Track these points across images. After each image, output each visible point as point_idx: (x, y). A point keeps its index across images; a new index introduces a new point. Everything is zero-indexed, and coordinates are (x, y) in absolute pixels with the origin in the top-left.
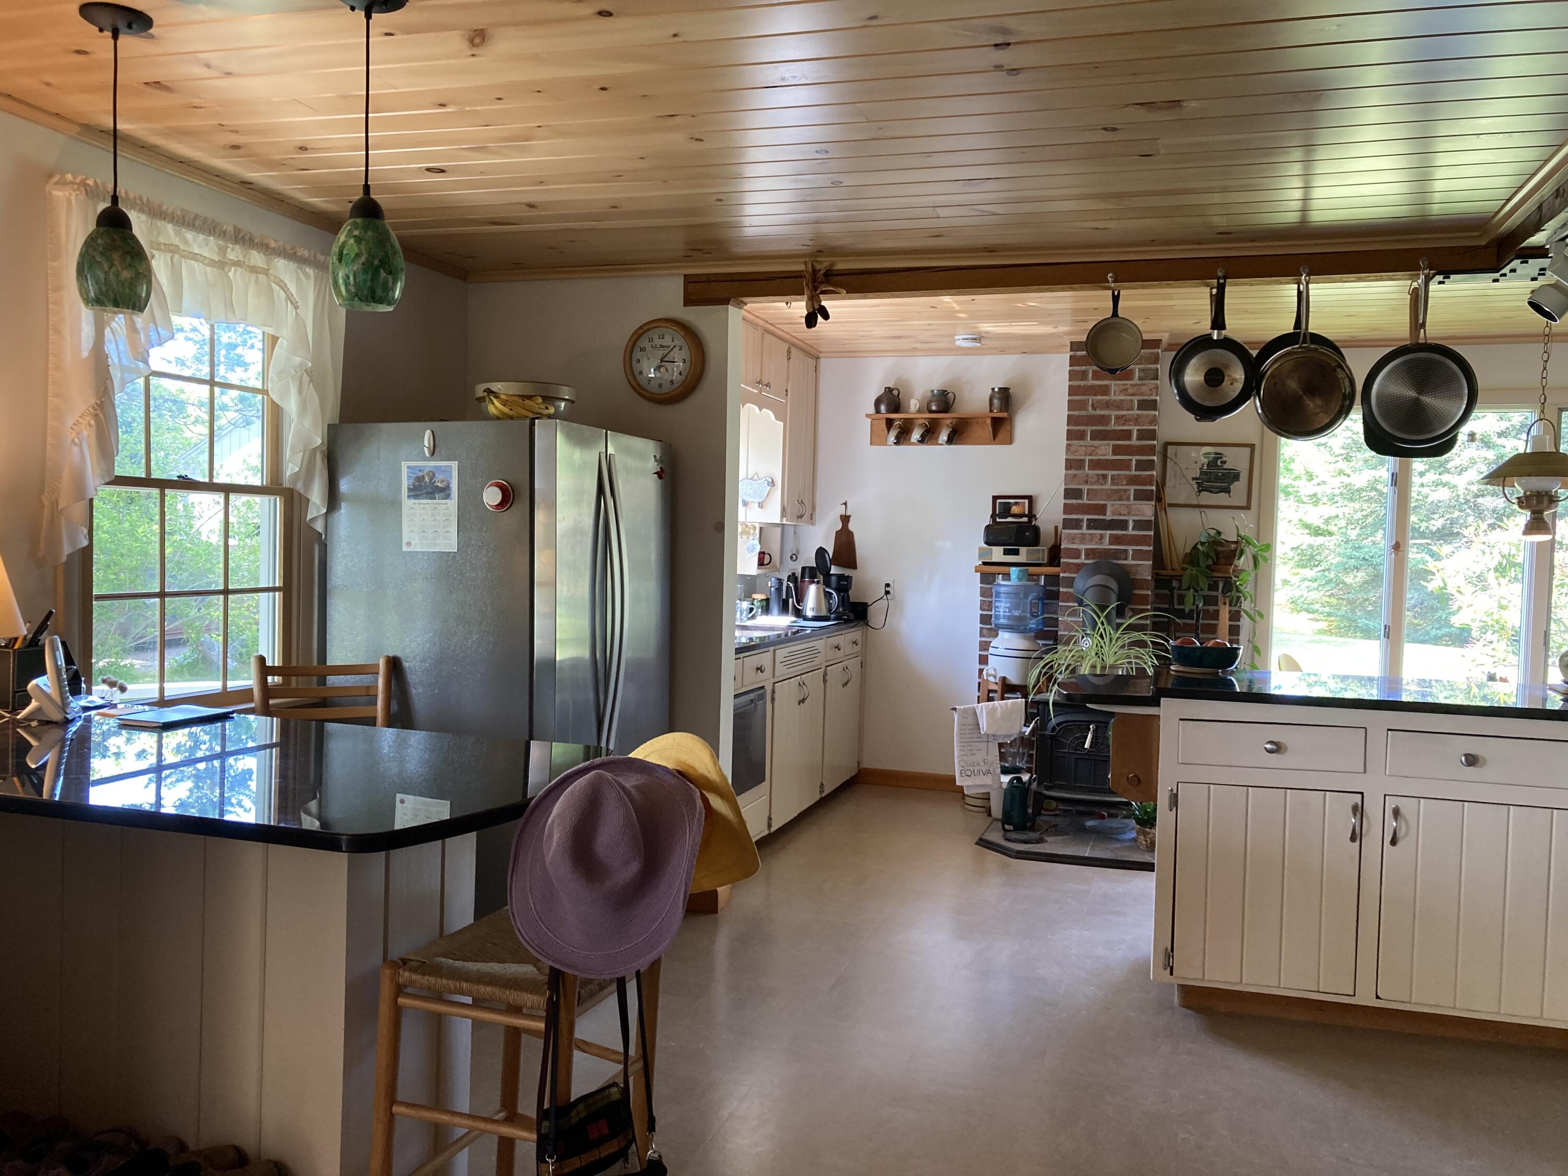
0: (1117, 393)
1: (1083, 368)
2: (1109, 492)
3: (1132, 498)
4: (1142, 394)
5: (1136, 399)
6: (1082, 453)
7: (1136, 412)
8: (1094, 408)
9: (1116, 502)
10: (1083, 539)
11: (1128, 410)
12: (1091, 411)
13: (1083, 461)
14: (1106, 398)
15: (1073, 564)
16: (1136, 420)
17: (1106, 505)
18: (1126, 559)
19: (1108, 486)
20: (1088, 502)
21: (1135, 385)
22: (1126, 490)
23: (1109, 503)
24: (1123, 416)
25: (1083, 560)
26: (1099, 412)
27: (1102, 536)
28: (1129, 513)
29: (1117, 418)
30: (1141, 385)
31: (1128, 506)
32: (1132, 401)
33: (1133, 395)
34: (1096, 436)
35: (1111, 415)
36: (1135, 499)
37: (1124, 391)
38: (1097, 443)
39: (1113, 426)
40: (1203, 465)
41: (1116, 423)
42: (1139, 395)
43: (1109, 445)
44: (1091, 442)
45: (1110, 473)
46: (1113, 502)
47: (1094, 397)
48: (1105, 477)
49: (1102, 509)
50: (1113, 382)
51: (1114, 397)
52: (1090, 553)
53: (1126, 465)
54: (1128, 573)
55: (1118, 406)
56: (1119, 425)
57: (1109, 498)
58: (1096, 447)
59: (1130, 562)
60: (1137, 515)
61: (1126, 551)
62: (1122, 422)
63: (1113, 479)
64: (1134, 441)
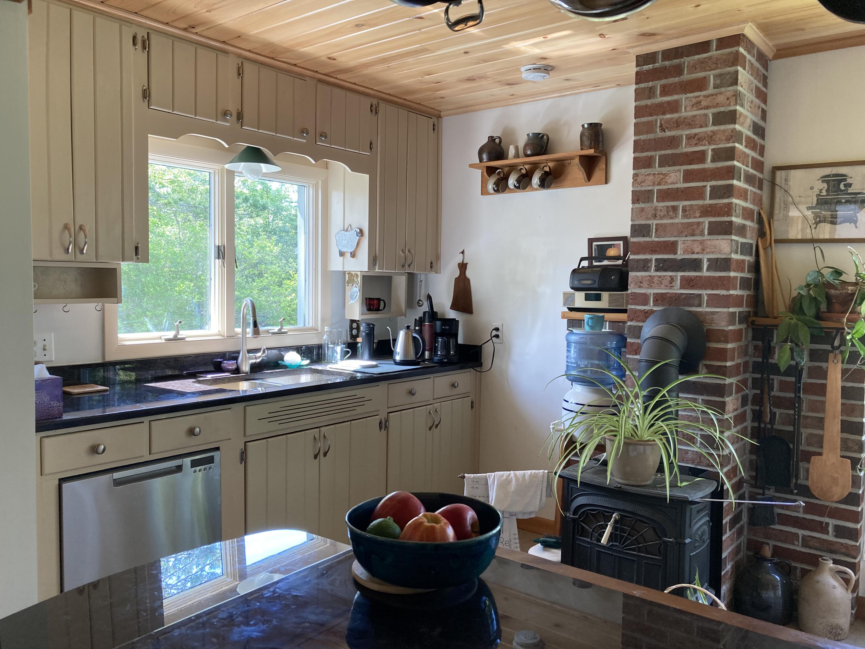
0: (688, 108)
1: (650, 84)
2: (680, 226)
3: (706, 233)
4: (717, 105)
5: (710, 112)
6: (649, 183)
7: (711, 128)
8: (663, 130)
9: (688, 238)
10: (651, 281)
11: (701, 127)
12: (660, 134)
13: (651, 192)
14: (675, 116)
15: (641, 311)
16: (711, 138)
17: (677, 241)
18: (700, 305)
19: (679, 219)
20: (656, 239)
21: (709, 96)
22: (699, 224)
23: (680, 240)
24: (696, 135)
25: (651, 306)
26: (668, 134)
27: (672, 280)
28: (703, 250)
29: (689, 138)
30: (716, 95)
31: (702, 242)
32: (706, 115)
33: (707, 108)
34: (665, 161)
35: (682, 136)
36: (709, 234)
37: (697, 105)
38: (665, 170)
39: (685, 148)
40: (821, 191)
41: (688, 144)
42: (714, 107)
43: (679, 171)
44: (659, 169)
45: (681, 204)
46: (684, 239)
47: (661, 117)
48: (675, 209)
49: (672, 247)
50: (683, 96)
51: (685, 113)
52: (659, 299)
53: (699, 193)
54: (702, 322)
55: (690, 123)
56: (691, 145)
57: (680, 234)
58: (665, 175)
59: (704, 309)
60: (712, 252)
61: (700, 295)
62: (695, 142)
63: (684, 210)
64: (709, 164)
